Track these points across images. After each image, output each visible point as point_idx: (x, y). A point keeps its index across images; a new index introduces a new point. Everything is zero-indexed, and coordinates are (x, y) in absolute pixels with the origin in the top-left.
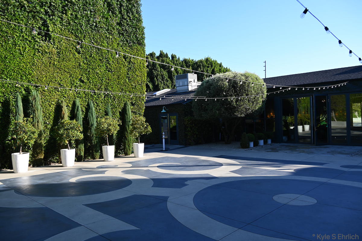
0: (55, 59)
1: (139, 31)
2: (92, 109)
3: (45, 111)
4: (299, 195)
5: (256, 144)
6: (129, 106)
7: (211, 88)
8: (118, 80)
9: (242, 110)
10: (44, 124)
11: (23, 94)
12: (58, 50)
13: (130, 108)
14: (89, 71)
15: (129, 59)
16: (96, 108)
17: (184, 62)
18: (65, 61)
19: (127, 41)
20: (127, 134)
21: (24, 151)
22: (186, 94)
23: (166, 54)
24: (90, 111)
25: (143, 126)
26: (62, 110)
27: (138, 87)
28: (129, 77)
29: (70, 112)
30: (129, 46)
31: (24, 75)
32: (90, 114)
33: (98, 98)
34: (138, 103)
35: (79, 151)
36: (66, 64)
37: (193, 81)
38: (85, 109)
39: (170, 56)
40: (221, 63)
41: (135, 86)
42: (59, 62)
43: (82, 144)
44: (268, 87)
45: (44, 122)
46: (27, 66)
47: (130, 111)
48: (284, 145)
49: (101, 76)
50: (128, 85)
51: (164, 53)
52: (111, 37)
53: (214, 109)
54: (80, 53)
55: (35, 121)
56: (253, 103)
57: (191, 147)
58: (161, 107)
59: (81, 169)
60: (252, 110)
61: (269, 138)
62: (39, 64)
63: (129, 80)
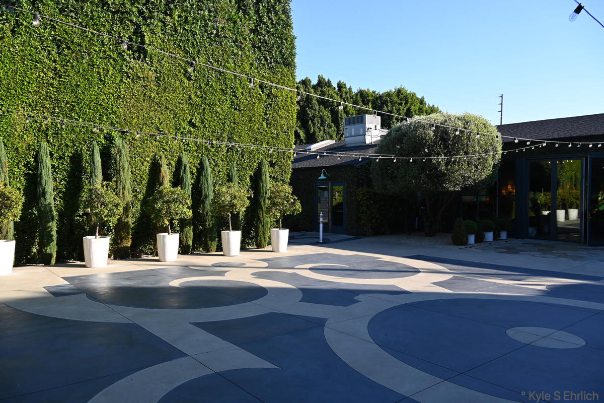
0: (152, 88)
1: (287, 43)
2: (207, 171)
3: (135, 172)
4: (553, 331)
5: (479, 239)
6: (267, 167)
7: (404, 141)
8: (250, 123)
9: (456, 179)
10: (133, 192)
11: (103, 144)
12: (158, 73)
13: (267, 170)
14: (204, 109)
15: (269, 90)
16: (214, 169)
17: (359, 96)
18: (168, 91)
19: (266, 60)
20: (261, 212)
21: (103, 234)
22: (360, 149)
23: (329, 80)
24: (204, 174)
25: (288, 202)
26: (160, 171)
27: (282, 136)
28: (268, 120)
29: (173, 175)
30: (270, 68)
31: (105, 113)
32: (203, 179)
33: (218, 152)
34: (281, 163)
35: (185, 238)
36: (169, 97)
37: (373, 128)
38: (196, 170)
39: (335, 85)
40: (423, 98)
41: (277, 135)
42: (158, 94)
43: (190, 226)
44: (505, 141)
45: (133, 190)
46: (110, 99)
47: (268, 175)
48: (530, 243)
49: (223, 117)
50: (266, 133)
51: (324, 79)
52: (240, 53)
53: (407, 177)
54: (192, 80)
55: (119, 187)
56: (476, 167)
57: (366, 239)
58: (318, 170)
59: (187, 266)
60: (474, 180)
61: (503, 230)
62: (128, 97)
63: (267, 124)
